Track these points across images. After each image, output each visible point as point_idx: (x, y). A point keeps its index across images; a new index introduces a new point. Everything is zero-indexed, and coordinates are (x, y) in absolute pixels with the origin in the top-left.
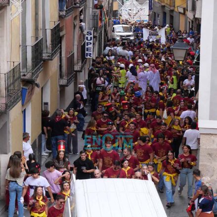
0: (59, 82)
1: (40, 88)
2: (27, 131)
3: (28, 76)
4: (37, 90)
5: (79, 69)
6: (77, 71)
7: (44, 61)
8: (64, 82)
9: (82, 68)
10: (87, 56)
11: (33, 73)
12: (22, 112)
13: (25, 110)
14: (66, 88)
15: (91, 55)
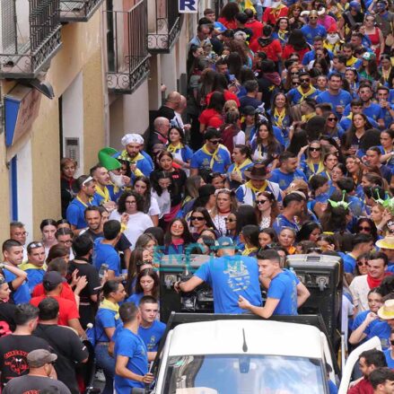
0: (107, 81)
1: (56, 99)
2: (20, 219)
3: (21, 67)
4: (47, 105)
5: (161, 45)
6: (155, 52)
7: (65, 22)
8: (120, 81)
9: (168, 43)
10: (183, 8)
11: (34, 58)
12: (8, 164)
13: (14, 160)
14: (127, 97)
15: (195, 6)
